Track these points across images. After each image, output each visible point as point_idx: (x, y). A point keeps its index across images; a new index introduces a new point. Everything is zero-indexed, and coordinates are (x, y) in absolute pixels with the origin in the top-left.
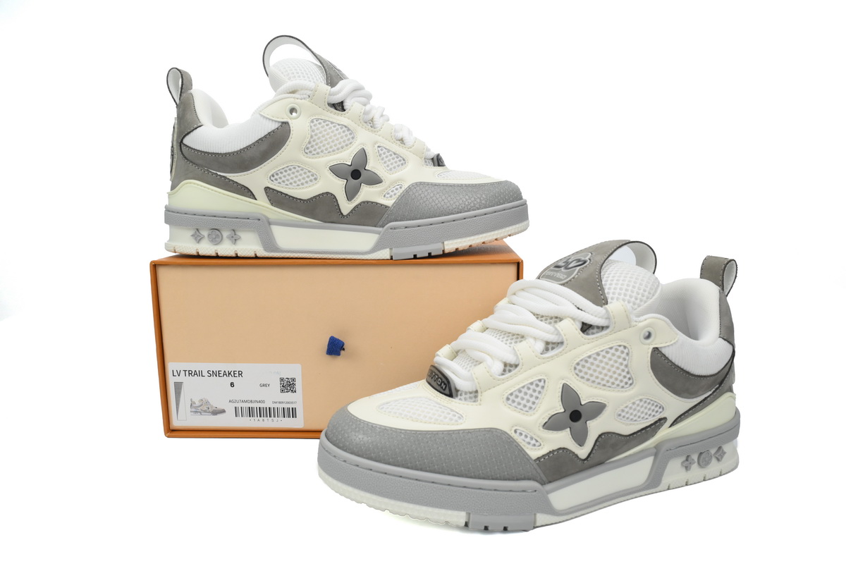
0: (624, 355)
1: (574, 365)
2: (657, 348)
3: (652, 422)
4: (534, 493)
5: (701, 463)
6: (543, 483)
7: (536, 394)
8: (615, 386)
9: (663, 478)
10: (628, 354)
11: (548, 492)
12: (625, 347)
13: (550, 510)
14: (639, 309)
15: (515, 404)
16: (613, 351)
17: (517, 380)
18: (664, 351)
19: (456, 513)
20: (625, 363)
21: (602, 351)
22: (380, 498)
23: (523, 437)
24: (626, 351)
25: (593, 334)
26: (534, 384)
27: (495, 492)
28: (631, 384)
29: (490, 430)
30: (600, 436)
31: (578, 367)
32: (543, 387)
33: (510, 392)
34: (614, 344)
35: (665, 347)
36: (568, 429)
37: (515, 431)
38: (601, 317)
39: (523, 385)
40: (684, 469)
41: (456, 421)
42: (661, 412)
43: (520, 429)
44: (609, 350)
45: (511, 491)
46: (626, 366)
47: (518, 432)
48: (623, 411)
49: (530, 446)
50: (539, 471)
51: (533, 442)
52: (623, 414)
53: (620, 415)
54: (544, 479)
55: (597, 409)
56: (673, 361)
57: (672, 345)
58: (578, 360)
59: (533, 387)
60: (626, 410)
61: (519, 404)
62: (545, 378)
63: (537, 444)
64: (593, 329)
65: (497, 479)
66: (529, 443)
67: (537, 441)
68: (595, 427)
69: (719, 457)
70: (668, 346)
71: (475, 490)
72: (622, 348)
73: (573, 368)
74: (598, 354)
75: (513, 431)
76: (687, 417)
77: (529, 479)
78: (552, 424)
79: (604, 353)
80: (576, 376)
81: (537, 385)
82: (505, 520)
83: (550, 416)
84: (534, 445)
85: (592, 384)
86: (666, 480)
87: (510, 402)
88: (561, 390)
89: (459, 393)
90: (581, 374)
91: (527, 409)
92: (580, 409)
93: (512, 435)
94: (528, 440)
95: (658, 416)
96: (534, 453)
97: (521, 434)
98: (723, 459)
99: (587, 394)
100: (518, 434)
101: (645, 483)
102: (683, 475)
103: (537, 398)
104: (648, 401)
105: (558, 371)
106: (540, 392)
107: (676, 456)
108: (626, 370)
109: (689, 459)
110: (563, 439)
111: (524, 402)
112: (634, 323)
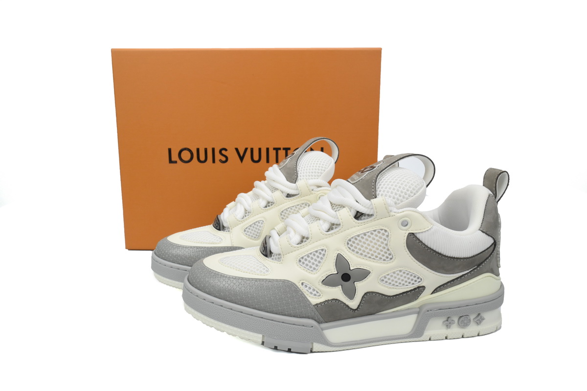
0: (384, 237)
1: (347, 241)
2: (413, 234)
3: (412, 288)
4: (311, 328)
5: (460, 323)
6: (319, 322)
7: (319, 259)
8: (378, 259)
9: (425, 332)
10: (388, 236)
11: (322, 329)
12: (386, 231)
13: (325, 342)
14: (401, 204)
15: (304, 265)
16: (376, 233)
17: (308, 248)
18: (418, 236)
19: (256, 335)
20: (385, 242)
21: (368, 232)
22: (209, 318)
23: (307, 288)
24: (387, 234)
25: (364, 219)
26: (318, 253)
27: (283, 324)
28: (391, 259)
29: (284, 281)
30: (365, 294)
31: (349, 242)
32: (324, 255)
33: (302, 256)
34: (377, 228)
35: (419, 233)
36: (340, 286)
37: (302, 284)
38: (368, 208)
39: (310, 252)
40: (445, 327)
41: (264, 273)
42: (419, 282)
43: (306, 283)
44: (373, 232)
45: (294, 324)
46: (387, 245)
47: (304, 284)
48: (385, 277)
49: (312, 296)
50: (317, 313)
51: (315, 292)
52: (385, 280)
53: (383, 280)
54: (321, 319)
55: (364, 274)
56: (426, 244)
57: (425, 232)
58: (350, 238)
59: (317, 254)
60: (388, 277)
61: (307, 265)
62: (326, 248)
63: (317, 294)
64: (365, 216)
65: (285, 315)
66: (311, 293)
67: (318, 293)
68: (362, 287)
69: (478, 322)
70: (422, 232)
71: (269, 321)
72: (383, 231)
73: (346, 244)
74: (365, 234)
75: (300, 284)
76: (446, 288)
77: (308, 318)
78: (328, 281)
79: (369, 234)
80: (348, 249)
81: (320, 253)
82: (289, 345)
83: (327, 276)
84: (315, 295)
85: (361, 256)
86: (427, 333)
87: (301, 263)
88: (335, 258)
89: (273, 255)
90: (352, 248)
91: (312, 269)
92: (349, 272)
93: (299, 287)
94: (311, 290)
95: (416, 285)
96: (314, 300)
97: (306, 286)
98: (482, 323)
99: (355, 262)
100: (304, 286)
101: (410, 332)
102: (444, 331)
103: (319, 262)
104: (407, 272)
105: (335, 245)
106: (322, 258)
107: (436, 316)
108: (386, 248)
109: (449, 320)
110: (336, 293)
111: (310, 264)
112: (392, 214)
